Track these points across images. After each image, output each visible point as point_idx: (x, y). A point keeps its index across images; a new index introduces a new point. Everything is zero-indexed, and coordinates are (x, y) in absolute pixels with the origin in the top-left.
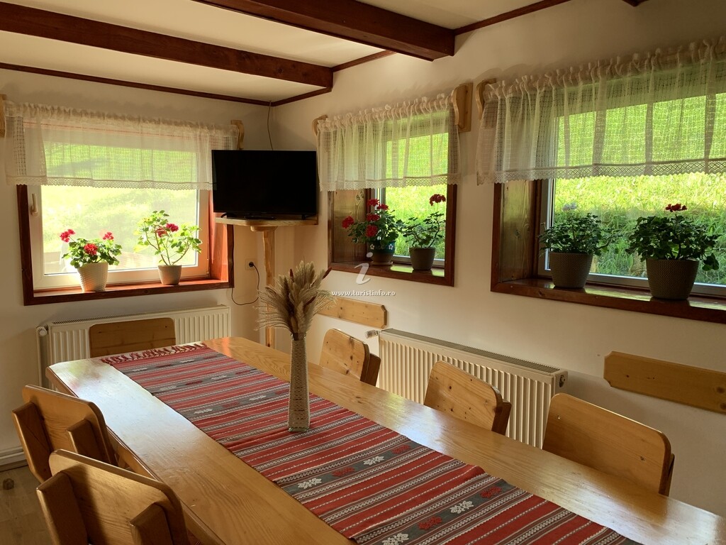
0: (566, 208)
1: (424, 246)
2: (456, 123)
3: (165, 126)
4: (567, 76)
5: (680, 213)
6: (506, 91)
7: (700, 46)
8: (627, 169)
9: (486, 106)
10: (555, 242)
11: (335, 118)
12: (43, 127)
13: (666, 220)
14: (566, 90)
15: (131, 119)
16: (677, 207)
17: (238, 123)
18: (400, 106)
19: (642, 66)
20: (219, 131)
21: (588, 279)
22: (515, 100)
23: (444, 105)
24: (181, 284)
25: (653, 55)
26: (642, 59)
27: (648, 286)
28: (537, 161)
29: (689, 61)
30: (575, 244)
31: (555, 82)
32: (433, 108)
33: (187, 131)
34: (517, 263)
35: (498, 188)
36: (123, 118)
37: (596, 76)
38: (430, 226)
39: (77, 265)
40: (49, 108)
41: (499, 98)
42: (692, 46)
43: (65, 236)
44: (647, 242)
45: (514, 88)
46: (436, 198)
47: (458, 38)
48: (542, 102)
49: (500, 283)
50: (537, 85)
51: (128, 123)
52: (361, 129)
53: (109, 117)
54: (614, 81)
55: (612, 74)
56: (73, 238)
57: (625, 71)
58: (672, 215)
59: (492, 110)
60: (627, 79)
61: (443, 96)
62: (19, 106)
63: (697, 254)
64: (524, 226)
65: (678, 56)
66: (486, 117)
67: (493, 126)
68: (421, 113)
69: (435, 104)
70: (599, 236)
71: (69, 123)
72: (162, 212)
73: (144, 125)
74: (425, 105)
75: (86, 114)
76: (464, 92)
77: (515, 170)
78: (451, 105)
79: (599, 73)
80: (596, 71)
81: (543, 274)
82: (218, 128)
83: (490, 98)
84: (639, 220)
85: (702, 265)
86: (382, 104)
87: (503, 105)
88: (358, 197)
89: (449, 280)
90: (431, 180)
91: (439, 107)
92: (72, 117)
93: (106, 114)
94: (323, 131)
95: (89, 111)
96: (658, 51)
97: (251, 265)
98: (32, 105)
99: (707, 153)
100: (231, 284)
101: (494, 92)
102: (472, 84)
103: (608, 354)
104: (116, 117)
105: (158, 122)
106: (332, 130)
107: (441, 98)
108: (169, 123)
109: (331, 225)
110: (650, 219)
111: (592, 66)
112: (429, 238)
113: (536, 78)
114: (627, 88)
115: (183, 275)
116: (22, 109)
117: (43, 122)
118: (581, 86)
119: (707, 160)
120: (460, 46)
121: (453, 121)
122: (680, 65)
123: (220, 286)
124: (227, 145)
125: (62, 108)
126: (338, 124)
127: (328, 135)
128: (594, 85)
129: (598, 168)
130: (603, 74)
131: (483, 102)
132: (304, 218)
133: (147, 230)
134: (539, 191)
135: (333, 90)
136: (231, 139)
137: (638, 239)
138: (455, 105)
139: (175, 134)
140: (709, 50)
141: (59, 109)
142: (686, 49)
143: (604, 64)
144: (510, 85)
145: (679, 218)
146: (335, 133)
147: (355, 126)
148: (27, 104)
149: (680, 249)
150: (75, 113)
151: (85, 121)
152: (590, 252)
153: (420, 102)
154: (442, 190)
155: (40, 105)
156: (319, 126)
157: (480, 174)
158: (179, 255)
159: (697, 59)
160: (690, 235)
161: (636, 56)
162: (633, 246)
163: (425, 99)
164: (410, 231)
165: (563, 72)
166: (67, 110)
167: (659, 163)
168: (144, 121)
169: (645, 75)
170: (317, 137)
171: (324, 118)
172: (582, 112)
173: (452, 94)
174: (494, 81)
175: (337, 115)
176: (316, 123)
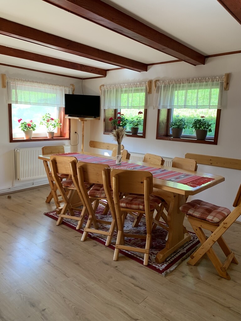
0: (177, 116)
1: (136, 127)
2: (148, 91)
3: (52, 86)
4: (178, 82)
5: (204, 118)
6: (162, 84)
7: (209, 79)
8: (191, 107)
9: (157, 87)
10: (173, 126)
11: (108, 86)
12: (17, 85)
13: (200, 120)
14: (178, 85)
15: (42, 83)
16: (203, 117)
17: (72, 85)
18: (130, 85)
19: (196, 82)
20: (67, 88)
21: (181, 136)
22: (165, 87)
23: (144, 86)
24: (54, 138)
25: (199, 79)
26: (196, 80)
27: (196, 137)
28: (170, 104)
29: (206, 82)
30: (179, 126)
31: (175, 83)
32: (141, 86)
33: (58, 87)
34: (163, 132)
35: (159, 110)
36: (39, 83)
37: (185, 83)
38: (138, 121)
39: (24, 131)
40: (19, 79)
41: (160, 85)
42: (207, 78)
43: (19, 121)
44: (196, 125)
45: (164, 84)
46: (140, 113)
47: (149, 67)
48: (172, 88)
49: (159, 137)
50: (170, 83)
51: (40, 84)
52: (117, 91)
53: (35, 82)
54: (190, 84)
55: (189, 83)
56: (22, 122)
57: (192, 82)
58: (202, 119)
59: (158, 89)
60: (193, 84)
61: (144, 83)
62: (10, 78)
63: (207, 129)
64: (165, 121)
65: (204, 80)
66: (156, 90)
67: (158, 93)
68: (137, 87)
69: (141, 85)
70: (185, 124)
71: (24, 84)
72: (49, 114)
73: (46, 85)
74: (138, 85)
75: (29, 81)
76: (150, 82)
77: (164, 106)
78: (146, 86)
79: (186, 82)
80: (185, 81)
81: (170, 135)
82: (67, 87)
83: (158, 86)
84: (195, 120)
85: (208, 131)
86: (124, 83)
87: (161, 87)
88: (113, 111)
89: (144, 136)
90: (139, 107)
91: (143, 86)
92: (25, 82)
93: (35, 81)
94: (103, 90)
95: (30, 80)
96: (200, 78)
97: (76, 133)
98: (14, 78)
99: (209, 104)
100: (69, 139)
101: (159, 84)
102: (152, 80)
103: (186, 154)
104: (37, 82)
105: (49, 84)
106: (106, 90)
107: (143, 84)
108: (53, 85)
109: (104, 120)
110: (197, 120)
111: (185, 80)
112: (138, 124)
113: (170, 81)
114: (193, 86)
115: (55, 135)
116: (11, 79)
117: (17, 83)
118: (182, 84)
119: (209, 106)
120: (149, 69)
121: (147, 91)
122: (204, 82)
123: (66, 139)
124: (69, 92)
125: (22, 79)
126: (109, 88)
127: (105, 91)
128: (185, 84)
129: (185, 106)
130: (187, 82)
131: (156, 86)
132: (95, 117)
133: (44, 120)
134: (169, 112)
135: (106, 77)
136: (71, 90)
137: (194, 125)
138: (148, 86)
139: (54, 88)
140: (211, 80)
141: (21, 79)
142: (206, 79)
143: (188, 80)
144: (163, 82)
145: (204, 120)
146: (108, 91)
147: (115, 89)
148: (12, 78)
149: (204, 127)
150: (26, 81)
151: (28, 84)
152: (182, 128)
153: (137, 84)
154: (143, 110)
155: (16, 78)
156: (102, 88)
157: (154, 106)
158: (54, 128)
159: (208, 82)
160: (206, 124)
161: (195, 79)
162: (193, 126)
163: (138, 83)
164: (131, 122)
165: (177, 80)
166: (24, 80)
167: (199, 106)
168: (45, 84)
169: (197, 84)
170: (101, 92)
171: (103, 85)
172: (182, 90)
173: (147, 83)
174: (159, 81)
175: (108, 85)
176: (101, 87)
